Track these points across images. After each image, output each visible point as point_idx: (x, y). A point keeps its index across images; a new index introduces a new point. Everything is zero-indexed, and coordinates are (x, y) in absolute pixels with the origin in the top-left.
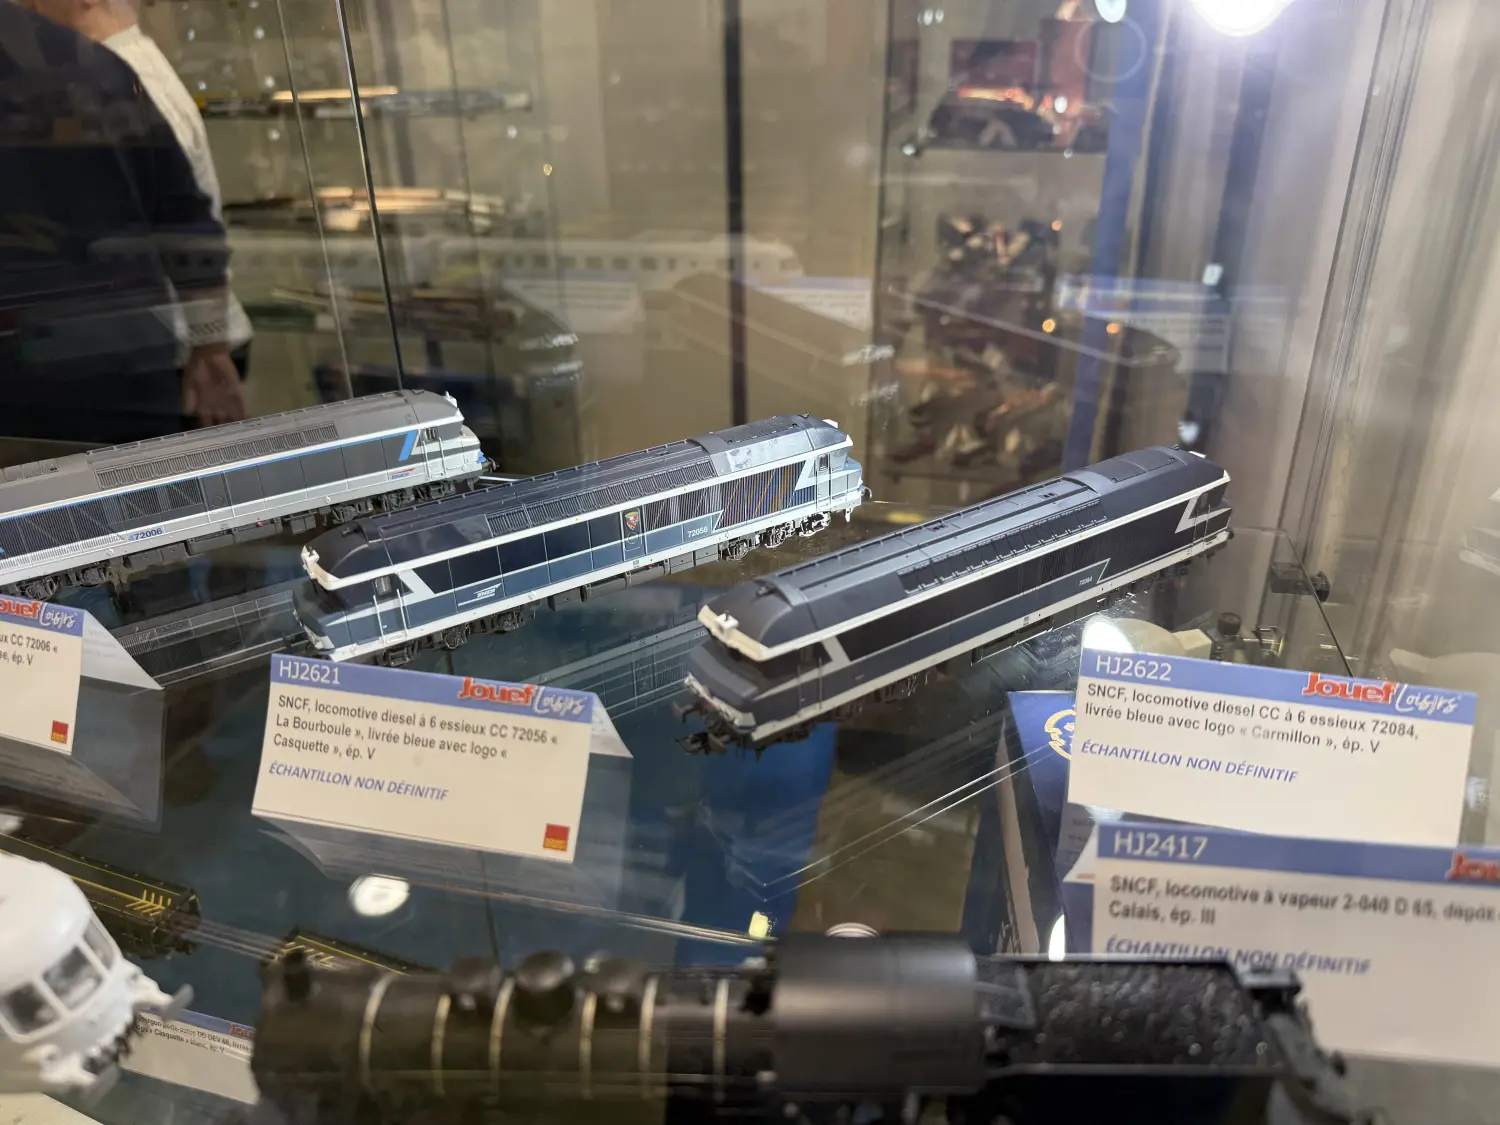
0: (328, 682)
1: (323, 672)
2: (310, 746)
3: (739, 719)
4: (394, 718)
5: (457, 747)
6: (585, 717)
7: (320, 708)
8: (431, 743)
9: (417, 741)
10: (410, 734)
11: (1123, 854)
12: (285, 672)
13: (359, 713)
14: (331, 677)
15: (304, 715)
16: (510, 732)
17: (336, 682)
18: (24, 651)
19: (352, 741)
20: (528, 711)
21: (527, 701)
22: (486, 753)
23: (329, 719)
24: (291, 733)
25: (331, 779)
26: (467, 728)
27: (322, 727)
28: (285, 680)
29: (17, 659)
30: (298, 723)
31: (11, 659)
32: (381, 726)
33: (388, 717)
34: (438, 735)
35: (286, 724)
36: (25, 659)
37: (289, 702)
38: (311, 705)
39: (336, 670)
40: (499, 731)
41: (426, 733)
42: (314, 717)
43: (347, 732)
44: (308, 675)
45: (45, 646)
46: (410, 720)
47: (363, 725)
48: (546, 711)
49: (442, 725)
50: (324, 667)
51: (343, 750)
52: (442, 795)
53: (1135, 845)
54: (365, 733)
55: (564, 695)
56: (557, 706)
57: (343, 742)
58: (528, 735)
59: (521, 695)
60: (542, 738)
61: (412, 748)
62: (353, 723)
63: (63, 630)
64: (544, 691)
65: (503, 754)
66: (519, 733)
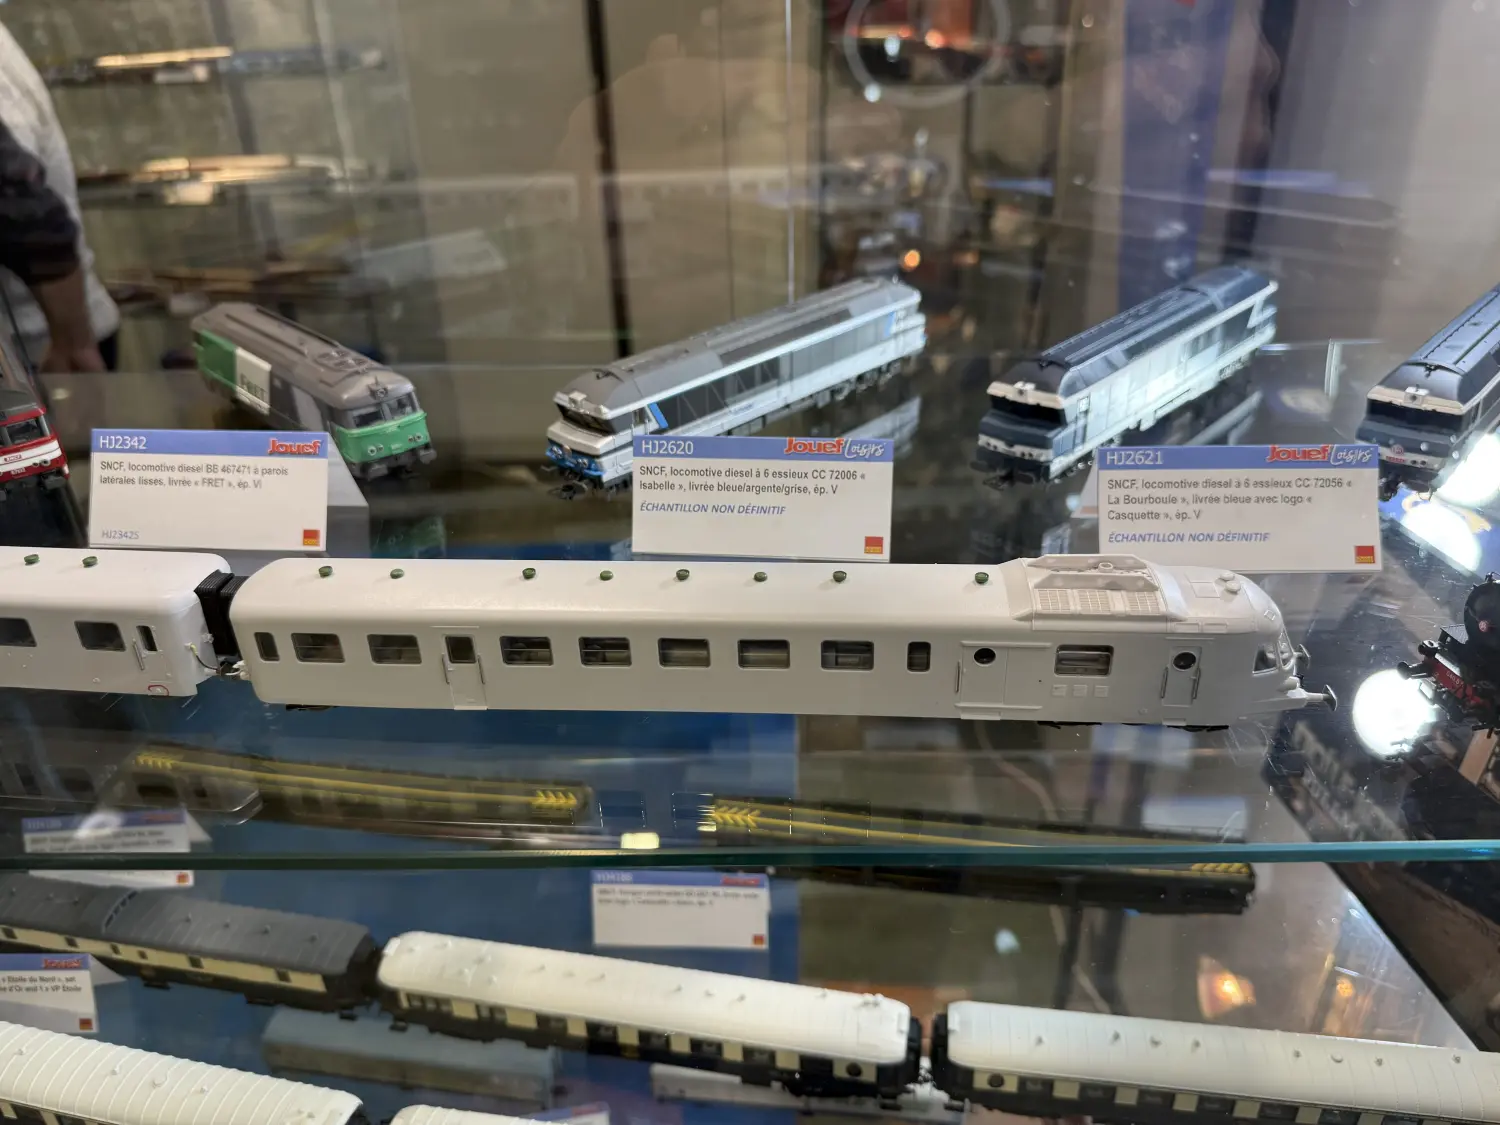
0: (1152, 463)
2: (1143, 516)
4: (1214, 485)
5: (1270, 499)
7: (1147, 485)
8: (1248, 500)
9: (1235, 500)
10: (1228, 495)
13: (1183, 484)
14: (1155, 459)
15: (1133, 493)
16: (1313, 482)
17: (1160, 462)
18: (827, 483)
19: (1180, 507)
20: (1326, 464)
21: (1324, 457)
22: (1295, 500)
23: (1156, 493)
24: (1122, 508)
25: (1166, 538)
26: (1276, 484)
27: (1151, 500)
30: (1128, 500)
31: (812, 492)
32: (1203, 492)
33: (1208, 484)
34: (1253, 492)
35: (1117, 501)
36: (828, 489)
39: (1159, 453)
40: (1304, 483)
41: (1242, 492)
42: (1145, 493)
43: (1174, 500)
44: (1133, 460)
45: (853, 475)
46: (1227, 484)
47: (1189, 493)
48: (1341, 462)
49: (1256, 484)
50: (1149, 452)
52: (1265, 537)
54: (1190, 499)
55: (1353, 449)
56: (1349, 458)
57: (1172, 509)
58: (1327, 483)
59: (1319, 453)
60: (1339, 483)
61: (1232, 505)
62: (1178, 493)
63: (872, 458)
64: (1337, 448)
65: (1310, 499)
66: (1320, 483)
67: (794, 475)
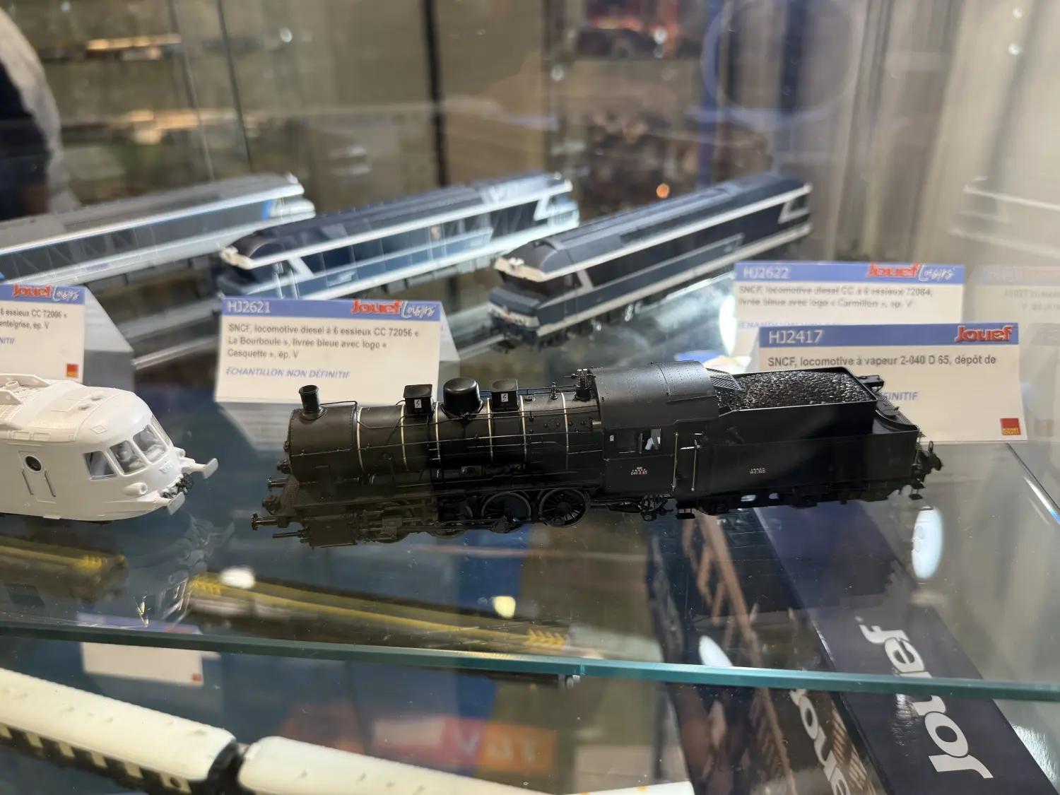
0: (262, 312)
1: (258, 306)
2: (254, 354)
3: (528, 322)
4: (310, 330)
5: (353, 344)
6: (435, 318)
7: (258, 329)
8: (336, 344)
9: (326, 344)
10: (321, 339)
11: (775, 345)
12: (232, 308)
13: (285, 329)
14: (264, 308)
15: (247, 335)
16: (387, 332)
17: (268, 311)
18: (41, 320)
19: (283, 348)
20: (398, 317)
21: (397, 311)
22: (373, 346)
23: (265, 336)
24: (238, 347)
25: (270, 373)
26: (359, 332)
27: (260, 341)
28: (232, 313)
29: (37, 326)
30: (243, 340)
31: (33, 327)
32: (300, 337)
33: (304, 330)
34: (340, 338)
35: (235, 341)
36: (43, 325)
37: (234, 327)
38: (252, 328)
39: (267, 304)
40: (380, 331)
41: (330, 338)
42: (254, 335)
43: (277, 342)
44: (248, 308)
45: (56, 315)
46: (320, 331)
47: (289, 336)
48: (410, 316)
49: (342, 331)
50: (259, 303)
51: (276, 353)
52: (346, 375)
53: (781, 338)
54: (289, 341)
55: (421, 305)
56: (417, 312)
57: (275, 349)
58: (399, 332)
59: (392, 307)
60: (408, 333)
61: (323, 348)
62: (281, 336)
63: (70, 301)
64: (407, 305)
65: (384, 345)
66: (393, 332)
67: (20, 313)
